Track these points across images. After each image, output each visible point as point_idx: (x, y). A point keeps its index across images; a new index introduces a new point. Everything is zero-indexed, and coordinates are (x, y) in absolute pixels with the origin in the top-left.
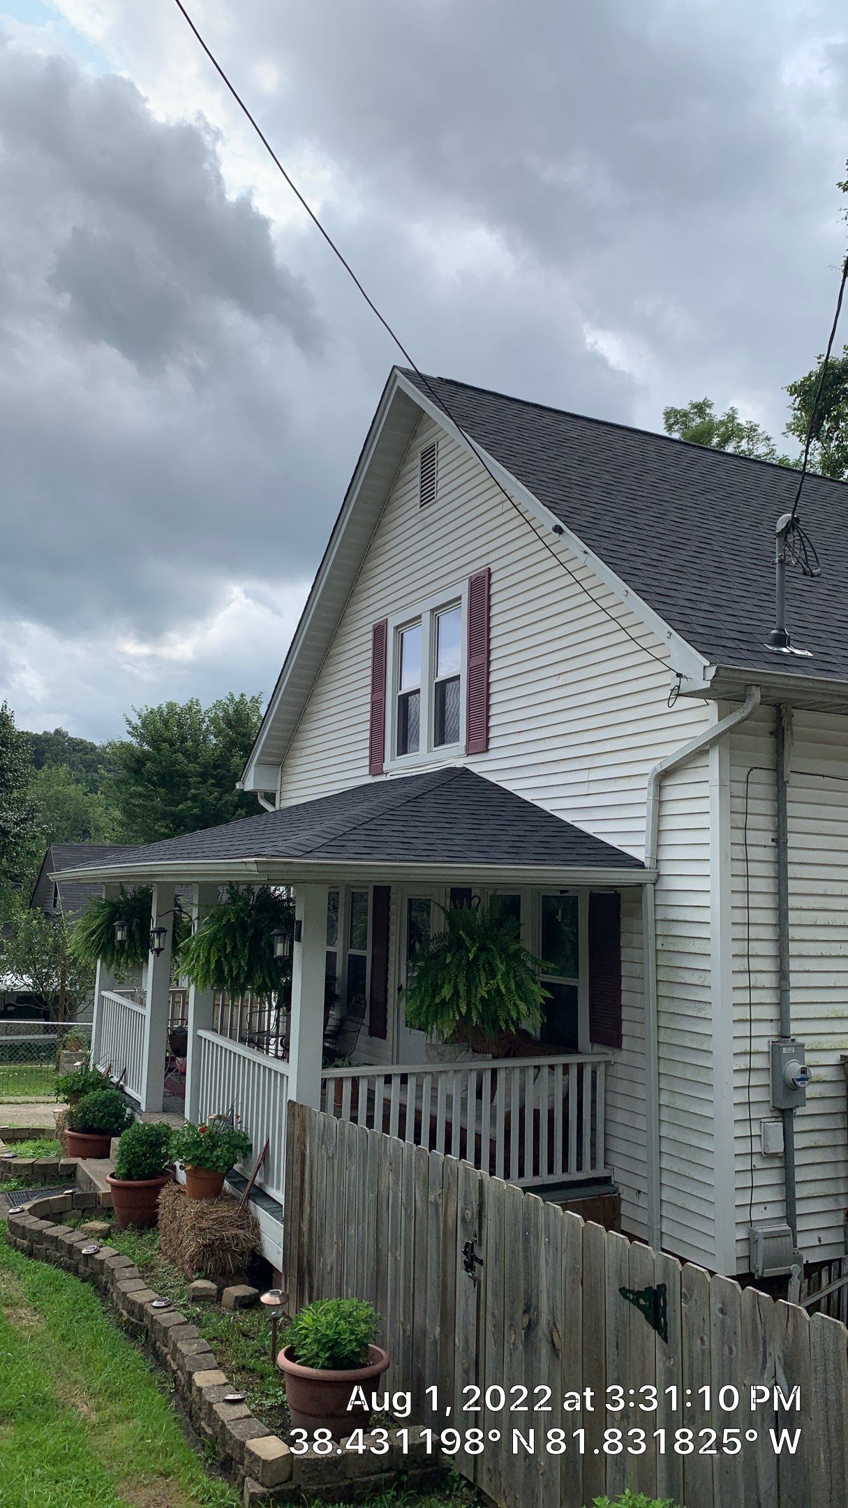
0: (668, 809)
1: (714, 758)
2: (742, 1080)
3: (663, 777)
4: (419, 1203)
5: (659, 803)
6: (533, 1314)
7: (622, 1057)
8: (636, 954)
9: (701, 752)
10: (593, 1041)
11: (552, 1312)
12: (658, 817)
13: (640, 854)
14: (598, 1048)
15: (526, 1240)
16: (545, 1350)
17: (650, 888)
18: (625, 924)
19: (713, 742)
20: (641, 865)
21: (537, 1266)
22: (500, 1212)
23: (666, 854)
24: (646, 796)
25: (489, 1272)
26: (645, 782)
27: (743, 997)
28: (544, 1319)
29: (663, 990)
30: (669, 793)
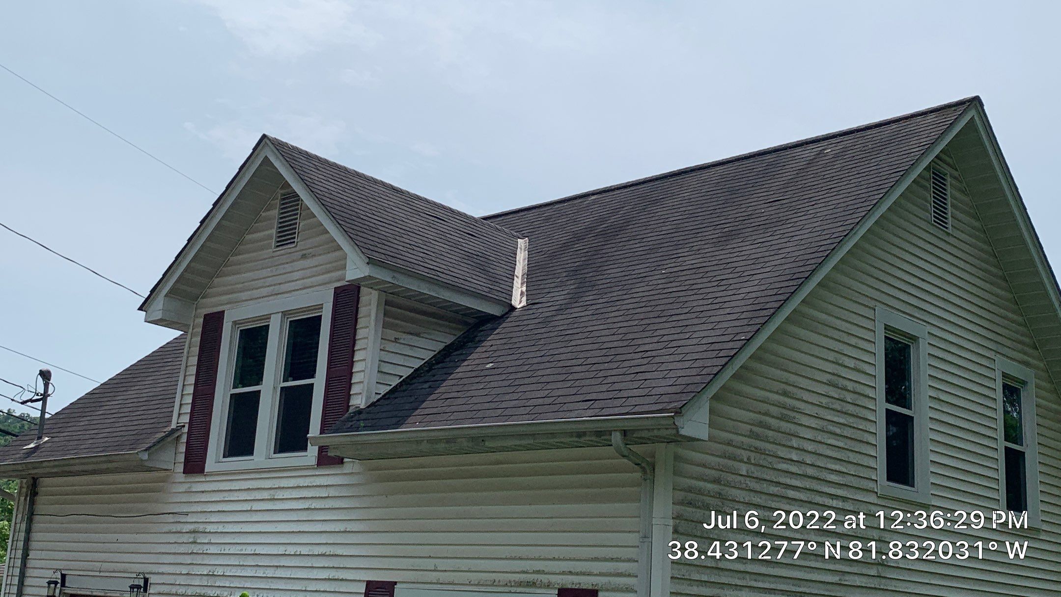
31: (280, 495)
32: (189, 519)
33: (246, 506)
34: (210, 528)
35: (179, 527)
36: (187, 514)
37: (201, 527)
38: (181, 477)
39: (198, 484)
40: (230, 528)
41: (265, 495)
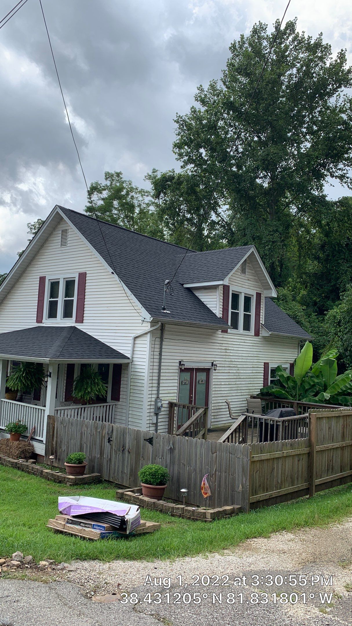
0: (136, 345)
1: (149, 335)
2: (149, 407)
3: (136, 338)
4: (94, 433)
5: (134, 344)
6: (124, 448)
7: (120, 403)
8: (125, 379)
9: (146, 334)
10: (112, 399)
11: (129, 446)
12: (134, 347)
13: (129, 356)
14: (113, 401)
15: (123, 435)
16: (127, 453)
17: (131, 364)
18: (123, 372)
19: (149, 332)
20: (129, 359)
21: (126, 439)
22: (117, 431)
23: (135, 356)
24: (131, 342)
25: (114, 443)
26: (131, 338)
27: (151, 389)
28: (127, 448)
29: (132, 387)
30: (137, 342)
31: (246, 341)
32: (223, 345)
33: (239, 343)
34: (230, 348)
35: (221, 347)
36: (223, 344)
37: (227, 348)
38: (220, 333)
39: (225, 335)
40: (235, 349)
41: (243, 341)
